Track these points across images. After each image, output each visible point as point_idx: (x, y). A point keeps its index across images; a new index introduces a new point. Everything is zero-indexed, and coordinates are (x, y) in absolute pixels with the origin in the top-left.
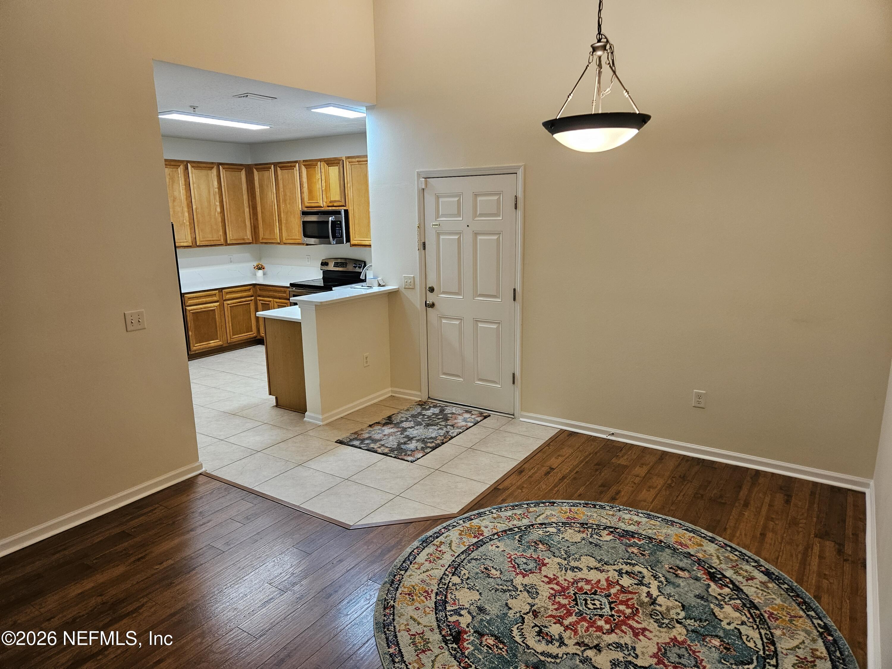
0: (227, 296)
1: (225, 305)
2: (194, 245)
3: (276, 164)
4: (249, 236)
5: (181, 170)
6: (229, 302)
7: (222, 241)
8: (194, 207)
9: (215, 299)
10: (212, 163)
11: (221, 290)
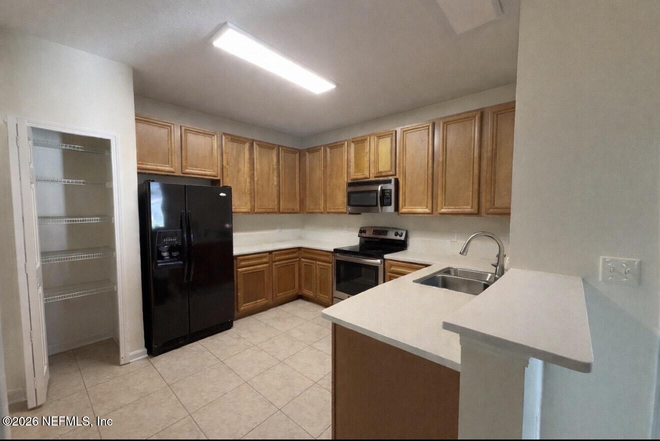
0: (276, 258)
1: (274, 266)
2: (252, 212)
3: (325, 146)
4: (297, 207)
5: (247, 146)
6: (277, 263)
7: (276, 210)
8: (256, 179)
9: (265, 260)
10: (274, 145)
11: (270, 252)
